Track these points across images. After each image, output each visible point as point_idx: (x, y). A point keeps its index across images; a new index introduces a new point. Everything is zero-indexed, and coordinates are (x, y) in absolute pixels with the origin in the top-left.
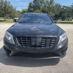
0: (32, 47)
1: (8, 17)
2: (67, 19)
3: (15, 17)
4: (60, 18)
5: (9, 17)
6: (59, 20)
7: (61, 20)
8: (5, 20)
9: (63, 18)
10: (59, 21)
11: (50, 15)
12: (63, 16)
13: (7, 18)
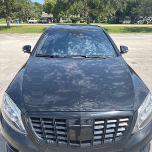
0: (70, 144)
1: (15, 16)
2: (142, 19)
3: (29, 18)
4: (126, 17)
5: (17, 17)
6: (124, 22)
7: (129, 22)
8: (9, 27)
9: (134, 18)
10: (126, 24)
11: (107, 12)
12: (134, 13)
13: (12, 19)
